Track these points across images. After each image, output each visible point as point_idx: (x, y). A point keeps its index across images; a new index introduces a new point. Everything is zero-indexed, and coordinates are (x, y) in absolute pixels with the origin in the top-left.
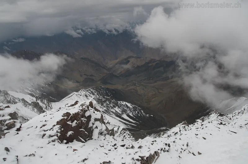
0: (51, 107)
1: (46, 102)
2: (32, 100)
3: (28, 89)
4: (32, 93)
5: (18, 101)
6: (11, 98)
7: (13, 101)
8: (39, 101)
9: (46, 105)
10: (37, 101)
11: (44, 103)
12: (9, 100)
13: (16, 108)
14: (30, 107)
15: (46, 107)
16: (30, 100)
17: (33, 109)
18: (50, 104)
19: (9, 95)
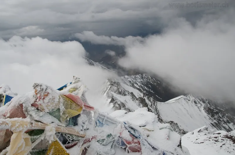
0: (156, 105)
1: (152, 99)
2: (140, 95)
3: (137, 84)
4: (141, 88)
5: (127, 94)
6: (122, 90)
7: (123, 93)
8: (146, 98)
9: (151, 103)
10: (144, 97)
11: (150, 100)
12: (120, 91)
13: (124, 100)
14: (137, 101)
15: (151, 105)
16: (138, 95)
17: (139, 104)
18: (155, 103)
19: (121, 87)
